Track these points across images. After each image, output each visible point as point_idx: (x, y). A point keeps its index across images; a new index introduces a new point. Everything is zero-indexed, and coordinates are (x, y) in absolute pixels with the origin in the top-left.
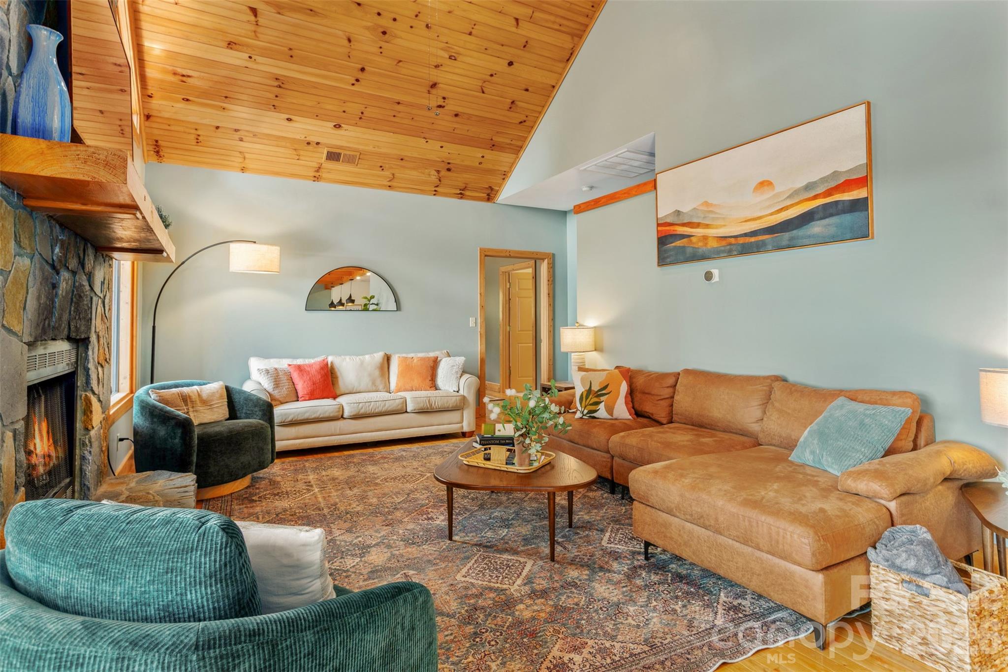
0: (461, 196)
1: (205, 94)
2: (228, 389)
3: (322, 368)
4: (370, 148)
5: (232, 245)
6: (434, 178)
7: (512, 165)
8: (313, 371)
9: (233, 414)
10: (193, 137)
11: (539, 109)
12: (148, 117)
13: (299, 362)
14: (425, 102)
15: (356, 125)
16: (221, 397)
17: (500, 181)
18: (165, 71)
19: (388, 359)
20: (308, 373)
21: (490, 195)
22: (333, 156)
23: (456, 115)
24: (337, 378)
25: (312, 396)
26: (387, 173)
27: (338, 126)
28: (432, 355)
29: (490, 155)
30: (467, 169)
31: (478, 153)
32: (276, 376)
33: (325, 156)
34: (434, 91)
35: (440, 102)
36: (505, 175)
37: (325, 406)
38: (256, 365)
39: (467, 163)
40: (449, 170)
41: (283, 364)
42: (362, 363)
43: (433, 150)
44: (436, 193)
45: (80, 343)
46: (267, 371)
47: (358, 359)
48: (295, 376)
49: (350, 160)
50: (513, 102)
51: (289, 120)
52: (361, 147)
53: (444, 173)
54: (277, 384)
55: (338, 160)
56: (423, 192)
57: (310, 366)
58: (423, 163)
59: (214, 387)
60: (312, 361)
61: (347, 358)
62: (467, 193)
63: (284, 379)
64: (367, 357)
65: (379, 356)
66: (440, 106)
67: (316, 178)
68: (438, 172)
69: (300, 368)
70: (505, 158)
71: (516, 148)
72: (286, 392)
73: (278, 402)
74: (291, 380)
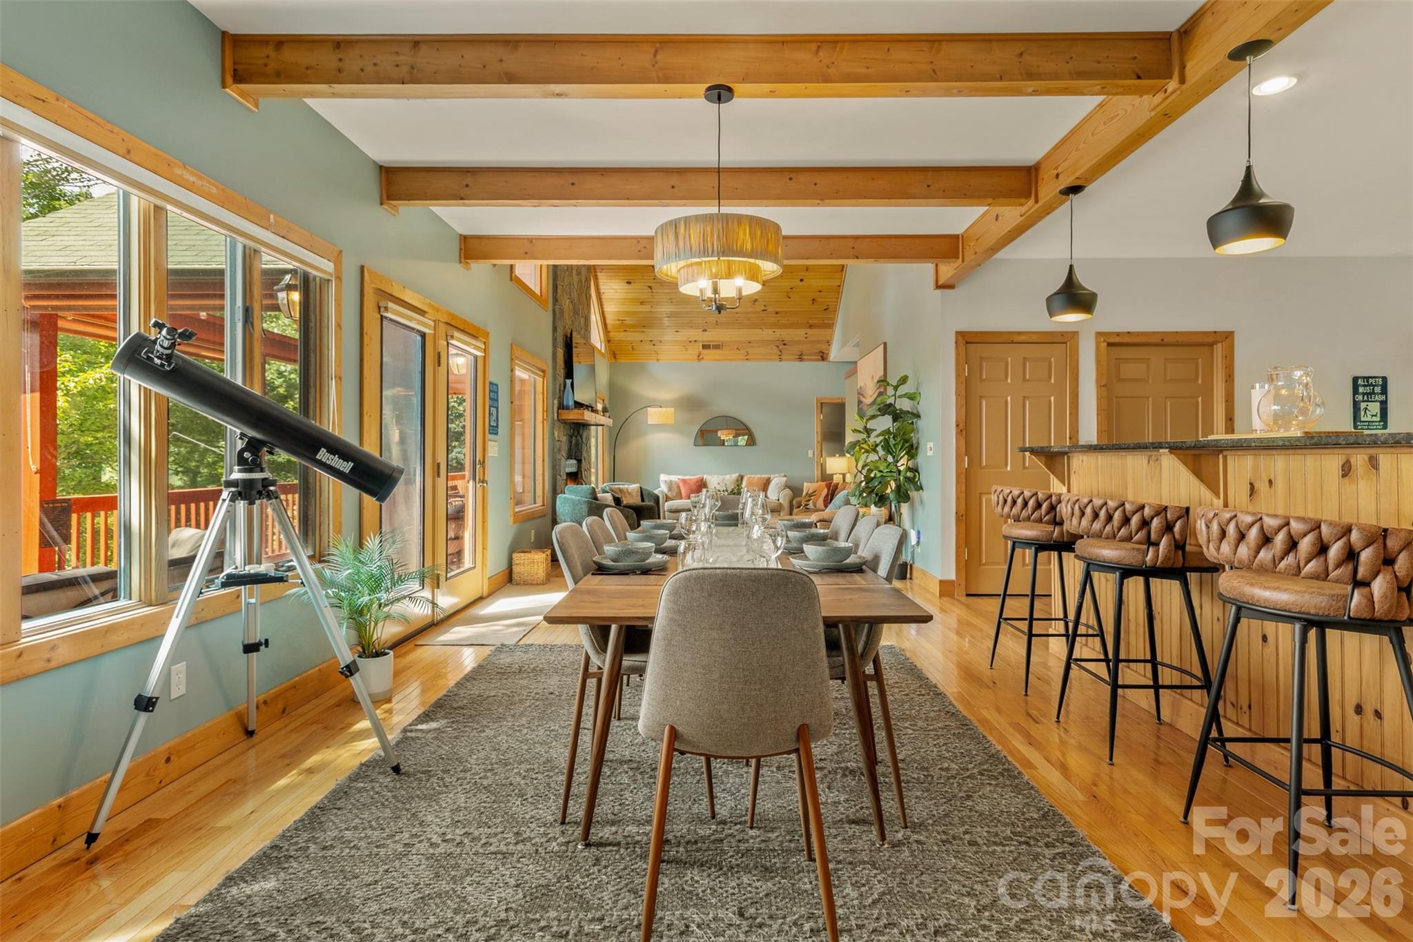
0: (801, 359)
1: (633, 326)
2: (641, 488)
3: (697, 482)
4: (727, 339)
5: (649, 409)
6: (776, 351)
7: (832, 335)
8: (692, 483)
9: (642, 500)
10: (631, 348)
11: (836, 300)
12: (609, 341)
13: (685, 477)
14: (753, 310)
15: (715, 328)
16: (637, 492)
17: (827, 347)
18: (616, 320)
19: (742, 478)
20: (689, 484)
21: (823, 357)
22: (705, 347)
23: (777, 313)
25: (686, 496)
26: (743, 352)
27: (704, 331)
28: (766, 476)
29: (809, 331)
30: (798, 343)
31: (802, 332)
32: (670, 485)
33: (701, 347)
34: (756, 303)
35: (764, 308)
36: (829, 343)
38: (663, 477)
39: (796, 339)
40: (785, 344)
41: (674, 478)
42: (723, 479)
43: (768, 334)
44: (781, 360)
45: (579, 461)
46: (666, 481)
47: (721, 477)
48: (681, 485)
49: (717, 347)
50: (814, 300)
51: (677, 331)
52: (722, 340)
53: (781, 347)
54: (670, 489)
55: (709, 348)
56: (771, 360)
57: (691, 480)
58: (766, 343)
59: (634, 487)
60: (693, 477)
61: (716, 476)
62: (804, 357)
63: (675, 487)
64: (728, 476)
65: (735, 476)
66: (763, 310)
67: (699, 360)
68: (778, 347)
69: (684, 481)
70: (828, 331)
71: (830, 326)
72: (674, 494)
73: (667, 499)
74: (679, 487)
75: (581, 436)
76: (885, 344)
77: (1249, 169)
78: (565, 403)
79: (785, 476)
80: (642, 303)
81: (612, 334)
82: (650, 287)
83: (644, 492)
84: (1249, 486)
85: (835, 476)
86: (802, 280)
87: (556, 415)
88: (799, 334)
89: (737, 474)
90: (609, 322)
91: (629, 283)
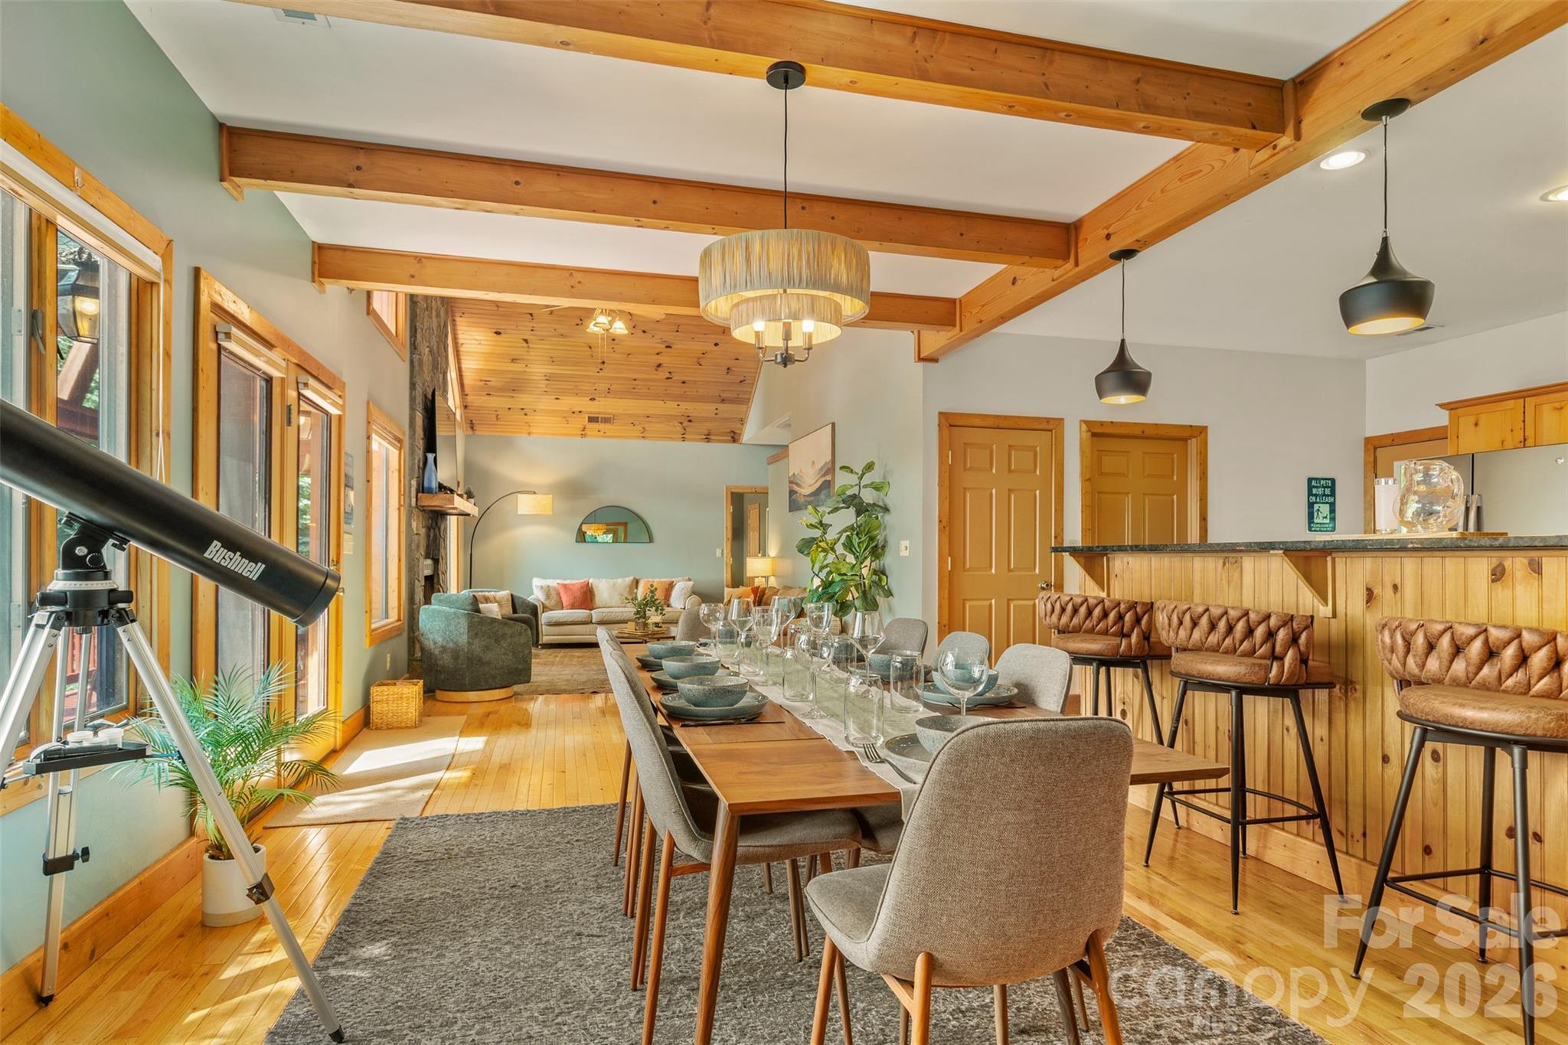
0: (708, 438)
1: (499, 389)
2: (512, 595)
3: (583, 587)
4: (620, 411)
5: (519, 495)
6: (679, 428)
7: (747, 413)
8: (575, 589)
9: (515, 611)
10: (494, 416)
11: (754, 371)
12: (466, 407)
13: (568, 582)
14: (654, 377)
15: (606, 397)
16: (508, 600)
17: (739, 426)
18: (476, 380)
19: (637, 582)
20: (571, 590)
21: (734, 438)
22: (592, 420)
23: (684, 382)
24: (594, 595)
25: (573, 607)
26: (639, 428)
27: (593, 399)
28: (668, 580)
29: (722, 407)
30: (706, 419)
31: (712, 407)
32: (548, 592)
33: (587, 420)
34: (660, 369)
35: (668, 375)
36: (742, 421)
37: (580, 614)
38: (537, 582)
39: (704, 415)
40: (690, 421)
41: (553, 583)
42: (614, 584)
43: (671, 407)
44: (684, 439)
45: (436, 561)
46: (542, 587)
47: (611, 581)
48: (562, 592)
49: (606, 420)
50: (728, 369)
51: (557, 399)
52: (613, 412)
53: (686, 424)
54: (548, 597)
55: (598, 422)
56: (672, 439)
57: (573, 585)
58: (669, 418)
59: (504, 594)
60: (576, 581)
61: (604, 580)
62: (712, 437)
63: (554, 594)
64: (620, 580)
65: (629, 579)
66: (668, 378)
67: (583, 436)
68: (681, 423)
69: (565, 586)
70: (743, 407)
71: (744, 401)
72: (553, 602)
73: (545, 608)
74: (558, 594)
75: (439, 529)
76: (833, 425)
77: (1385, 240)
78: (426, 485)
79: (690, 580)
80: (513, 360)
81: (470, 399)
82: (526, 341)
83: (516, 601)
84: (1365, 593)
85: (756, 580)
86: (716, 345)
87: (414, 500)
88: (705, 409)
89: (631, 578)
90: (467, 381)
91: (498, 333)
